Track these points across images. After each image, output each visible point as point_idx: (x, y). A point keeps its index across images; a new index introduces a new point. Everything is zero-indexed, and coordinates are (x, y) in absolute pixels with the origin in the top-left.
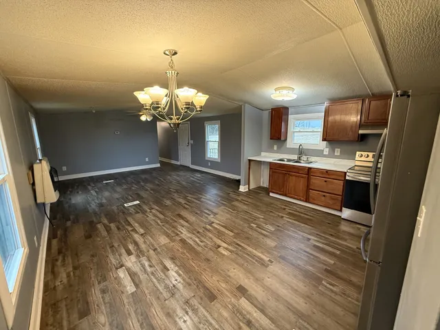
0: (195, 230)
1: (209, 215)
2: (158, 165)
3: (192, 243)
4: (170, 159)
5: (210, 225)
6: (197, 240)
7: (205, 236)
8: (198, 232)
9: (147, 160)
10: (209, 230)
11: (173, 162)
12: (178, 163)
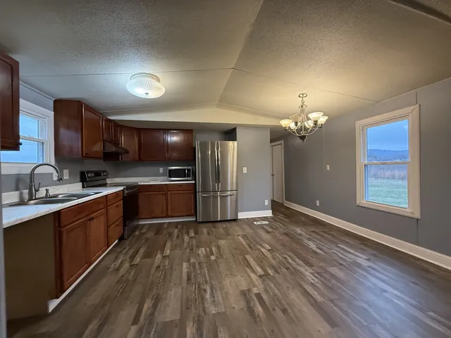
0: (292, 273)
1: (258, 296)
3: (297, 260)
5: (267, 274)
6: (291, 261)
7: (281, 262)
8: (287, 269)
10: (273, 267)
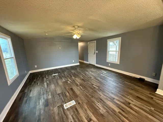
2: (78, 64)
4: (83, 60)
9: (73, 61)
11: (85, 62)
12: (88, 63)
